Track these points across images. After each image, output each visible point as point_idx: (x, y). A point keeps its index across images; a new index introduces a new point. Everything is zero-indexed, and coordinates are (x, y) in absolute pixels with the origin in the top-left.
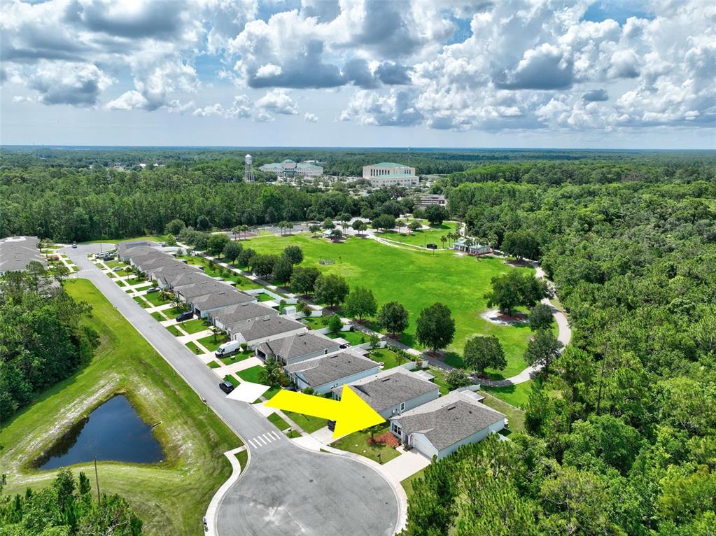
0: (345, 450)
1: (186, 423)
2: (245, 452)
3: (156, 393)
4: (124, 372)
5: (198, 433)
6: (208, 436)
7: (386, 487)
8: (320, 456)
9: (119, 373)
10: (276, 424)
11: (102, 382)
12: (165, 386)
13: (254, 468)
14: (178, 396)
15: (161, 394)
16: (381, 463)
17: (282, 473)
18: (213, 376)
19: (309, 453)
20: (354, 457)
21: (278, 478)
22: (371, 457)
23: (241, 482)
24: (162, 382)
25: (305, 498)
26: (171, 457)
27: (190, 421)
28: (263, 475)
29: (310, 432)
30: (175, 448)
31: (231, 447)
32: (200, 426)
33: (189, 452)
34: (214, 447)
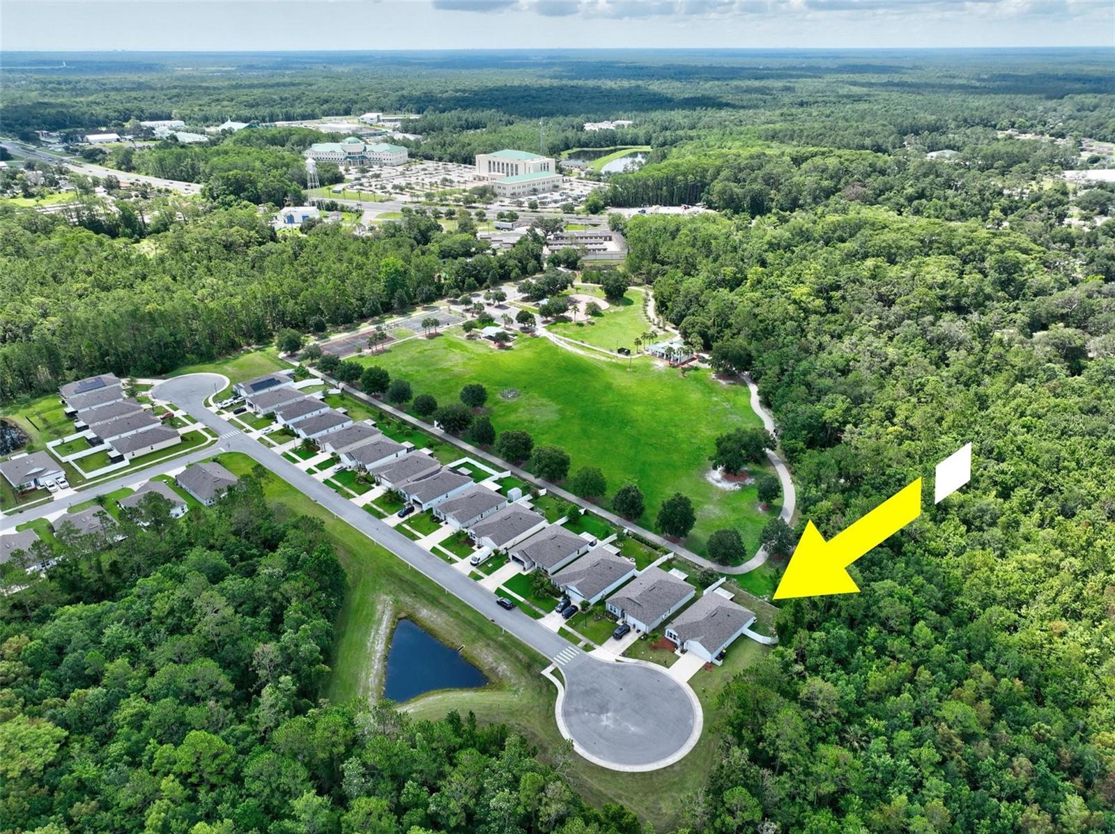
0: (635, 658)
1: (488, 645)
2: (557, 669)
3: (439, 615)
4: (391, 592)
5: (504, 654)
6: (517, 657)
7: (678, 688)
8: (618, 666)
9: (387, 594)
10: (568, 639)
11: (379, 607)
12: (445, 608)
13: (571, 684)
14: (464, 617)
15: (444, 614)
16: (668, 667)
17: (596, 686)
18: (482, 590)
19: (608, 664)
20: (644, 663)
21: (596, 690)
22: (658, 662)
23: (569, 696)
24: (438, 601)
25: (623, 704)
26: (494, 679)
27: (492, 643)
28: (582, 689)
29: (600, 644)
30: (493, 670)
31: (545, 667)
32: (503, 647)
33: (508, 674)
34: (528, 667)
